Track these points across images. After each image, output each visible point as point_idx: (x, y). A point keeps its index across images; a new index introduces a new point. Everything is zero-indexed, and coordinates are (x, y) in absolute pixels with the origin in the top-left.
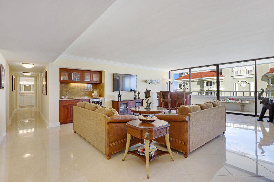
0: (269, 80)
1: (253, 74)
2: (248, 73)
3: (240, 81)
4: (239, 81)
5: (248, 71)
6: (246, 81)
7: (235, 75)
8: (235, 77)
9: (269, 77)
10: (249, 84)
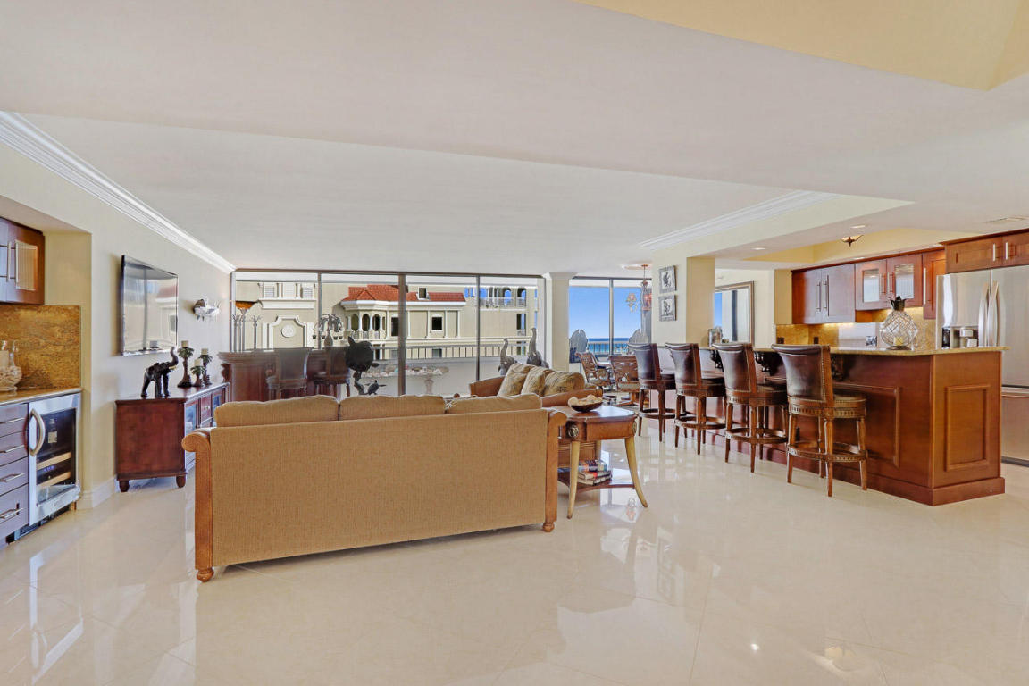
0: (347, 318)
1: (313, 299)
2: (302, 296)
3: (280, 320)
4: (277, 318)
5: (302, 290)
6: (295, 322)
7: (264, 299)
8: (266, 306)
9: (349, 311)
10: (304, 327)
